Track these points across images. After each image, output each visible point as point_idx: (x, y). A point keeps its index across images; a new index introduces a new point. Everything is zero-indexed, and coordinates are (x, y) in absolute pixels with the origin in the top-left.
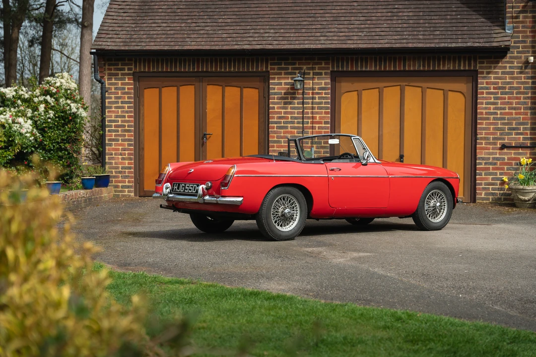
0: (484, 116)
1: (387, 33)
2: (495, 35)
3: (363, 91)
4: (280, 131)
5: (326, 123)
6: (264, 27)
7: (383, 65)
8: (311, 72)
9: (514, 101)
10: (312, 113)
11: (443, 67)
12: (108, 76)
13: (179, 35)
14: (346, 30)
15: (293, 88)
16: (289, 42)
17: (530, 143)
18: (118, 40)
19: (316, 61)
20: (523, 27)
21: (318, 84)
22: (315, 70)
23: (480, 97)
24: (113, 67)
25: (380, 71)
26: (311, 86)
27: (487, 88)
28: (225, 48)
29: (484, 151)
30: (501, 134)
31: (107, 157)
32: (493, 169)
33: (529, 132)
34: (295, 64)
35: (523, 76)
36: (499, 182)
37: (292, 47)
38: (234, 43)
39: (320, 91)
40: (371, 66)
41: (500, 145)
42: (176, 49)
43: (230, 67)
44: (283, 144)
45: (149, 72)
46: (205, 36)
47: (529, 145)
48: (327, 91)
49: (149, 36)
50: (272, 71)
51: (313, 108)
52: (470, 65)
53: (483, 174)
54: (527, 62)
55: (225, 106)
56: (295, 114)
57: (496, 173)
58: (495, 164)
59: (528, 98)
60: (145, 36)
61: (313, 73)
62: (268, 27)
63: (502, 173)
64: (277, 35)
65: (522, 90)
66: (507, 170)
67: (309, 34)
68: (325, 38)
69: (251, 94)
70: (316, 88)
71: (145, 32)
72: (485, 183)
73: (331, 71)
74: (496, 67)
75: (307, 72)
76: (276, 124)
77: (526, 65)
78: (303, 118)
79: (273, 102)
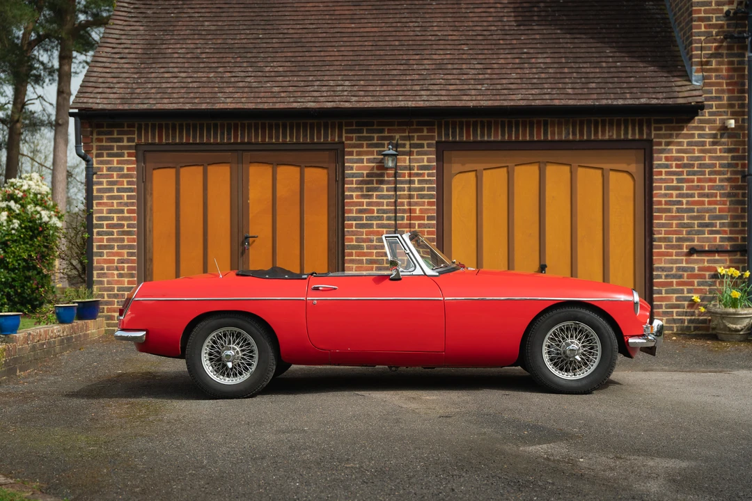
0: (664, 206)
1: (520, 86)
2: (677, 89)
3: (484, 172)
4: (361, 232)
5: (430, 218)
6: (335, 78)
7: (514, 133)
8: (408, 143)
9: (706, 185)
10: (410, 204)
11: (602, 135)
12: (97, 150)
13: (206, 89)
14: (458, 82)
15: (378, 168)
16: (375, 99)
17: (731, 246)
18: (112, 96)
19: (415, 127)
20: (717, 77)
22: (414, 140)
23: (656, 179)
24: (104, 137)
25: (510, 142)
26: (407, 164)
27: (667, 166)
28: (278, 106)
29: (663, 258)
30: (688, 233)
31: (95, 273)
32: (678, 284)
33: (727, 229)
34: (382, 131)
35: (718, 147)
36: (686, 303)
37: (380, 105)
38: (292, 100)
39: (422, 172)
40: (496, 135)
41: (686, 248)
42: (203, 107)
43: (284, 136)
44: (365, 251)
45: (160, 144)
46: (246, 90)
47: (729, 248)
48: (431, 171)
49: (160, 90)
50: (349, 142)
51: (410, 197)
52: (641, 132)
53: (663, 291)
54: (724, 128)
55: (278, 195)
56: (383, 206)
57: (683, 290)
58: (681, 277)
59: (726, 180)
60: (153, 91)
61: (410, 144)
62: (340, 78)
63: (691, 289)
64: (356, 88)
65: (718, 169)
66: (698, 285)
67: (403, 88)
68: (428, 93)
69: (317, 177)
70: (414, 166)
71: (154, 85)
72: (666, 305)
73: (437, 142)
74: (680, 136)
75: (401, 144)
76: (355, 220)
77: (722, 132)
78: (396, 211)
79: (350, 187)
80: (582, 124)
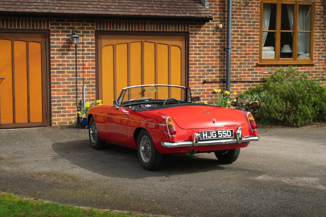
0: (193, 62)
3: (117, 45)
4: (59, 75)
5: (92, 68)
8: (82, 31)
9: (210, 52)
10: (83, 61)
11: (169, 29)
15: (67, 43)
16: (67, 8)
17: (219, 80)
19: (85, 23)
20: (215, 5)
21: (86, 40)
22: (84, 29)
23: (191, 50)
25: (129, 31)
26: (82, 41)
28: (18, 10)
29: (193, 85)
30: (203, 74)
33: (218, 72)
34: (69, 24)
35: (215, 36)
37: (70, 12)
39: (88, 45)
40: (123, 28)
41: (202, 81)
43: (18, 26)
44: (61, 85)
47: (218, 81)
48: (93, 45)
50: (52, 29)
51: (83, 58)
52: (185, 29)
54: (217, 27)
55: (15, 56)
56: (70, 62)
58: (200, 93)
59: (218, 50)
61: (83, 31)
63: (204, 99)
65: (214, 46)
66: (207, 97)
69: (36, 47)
70: (85, 42)
73: (95, 31)
74: (200, 30)
75: (78, 31)
76: (56, 70)
77: (216, 29)
78: (76, 65)
79: (53, 53)
80: (160, 24)
